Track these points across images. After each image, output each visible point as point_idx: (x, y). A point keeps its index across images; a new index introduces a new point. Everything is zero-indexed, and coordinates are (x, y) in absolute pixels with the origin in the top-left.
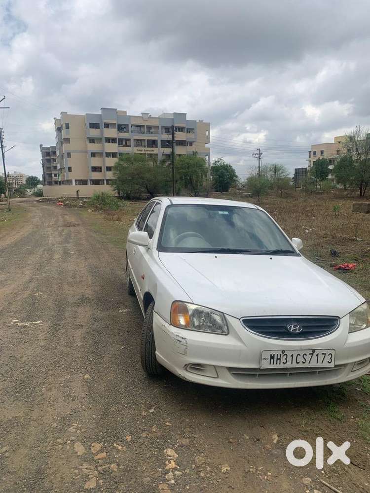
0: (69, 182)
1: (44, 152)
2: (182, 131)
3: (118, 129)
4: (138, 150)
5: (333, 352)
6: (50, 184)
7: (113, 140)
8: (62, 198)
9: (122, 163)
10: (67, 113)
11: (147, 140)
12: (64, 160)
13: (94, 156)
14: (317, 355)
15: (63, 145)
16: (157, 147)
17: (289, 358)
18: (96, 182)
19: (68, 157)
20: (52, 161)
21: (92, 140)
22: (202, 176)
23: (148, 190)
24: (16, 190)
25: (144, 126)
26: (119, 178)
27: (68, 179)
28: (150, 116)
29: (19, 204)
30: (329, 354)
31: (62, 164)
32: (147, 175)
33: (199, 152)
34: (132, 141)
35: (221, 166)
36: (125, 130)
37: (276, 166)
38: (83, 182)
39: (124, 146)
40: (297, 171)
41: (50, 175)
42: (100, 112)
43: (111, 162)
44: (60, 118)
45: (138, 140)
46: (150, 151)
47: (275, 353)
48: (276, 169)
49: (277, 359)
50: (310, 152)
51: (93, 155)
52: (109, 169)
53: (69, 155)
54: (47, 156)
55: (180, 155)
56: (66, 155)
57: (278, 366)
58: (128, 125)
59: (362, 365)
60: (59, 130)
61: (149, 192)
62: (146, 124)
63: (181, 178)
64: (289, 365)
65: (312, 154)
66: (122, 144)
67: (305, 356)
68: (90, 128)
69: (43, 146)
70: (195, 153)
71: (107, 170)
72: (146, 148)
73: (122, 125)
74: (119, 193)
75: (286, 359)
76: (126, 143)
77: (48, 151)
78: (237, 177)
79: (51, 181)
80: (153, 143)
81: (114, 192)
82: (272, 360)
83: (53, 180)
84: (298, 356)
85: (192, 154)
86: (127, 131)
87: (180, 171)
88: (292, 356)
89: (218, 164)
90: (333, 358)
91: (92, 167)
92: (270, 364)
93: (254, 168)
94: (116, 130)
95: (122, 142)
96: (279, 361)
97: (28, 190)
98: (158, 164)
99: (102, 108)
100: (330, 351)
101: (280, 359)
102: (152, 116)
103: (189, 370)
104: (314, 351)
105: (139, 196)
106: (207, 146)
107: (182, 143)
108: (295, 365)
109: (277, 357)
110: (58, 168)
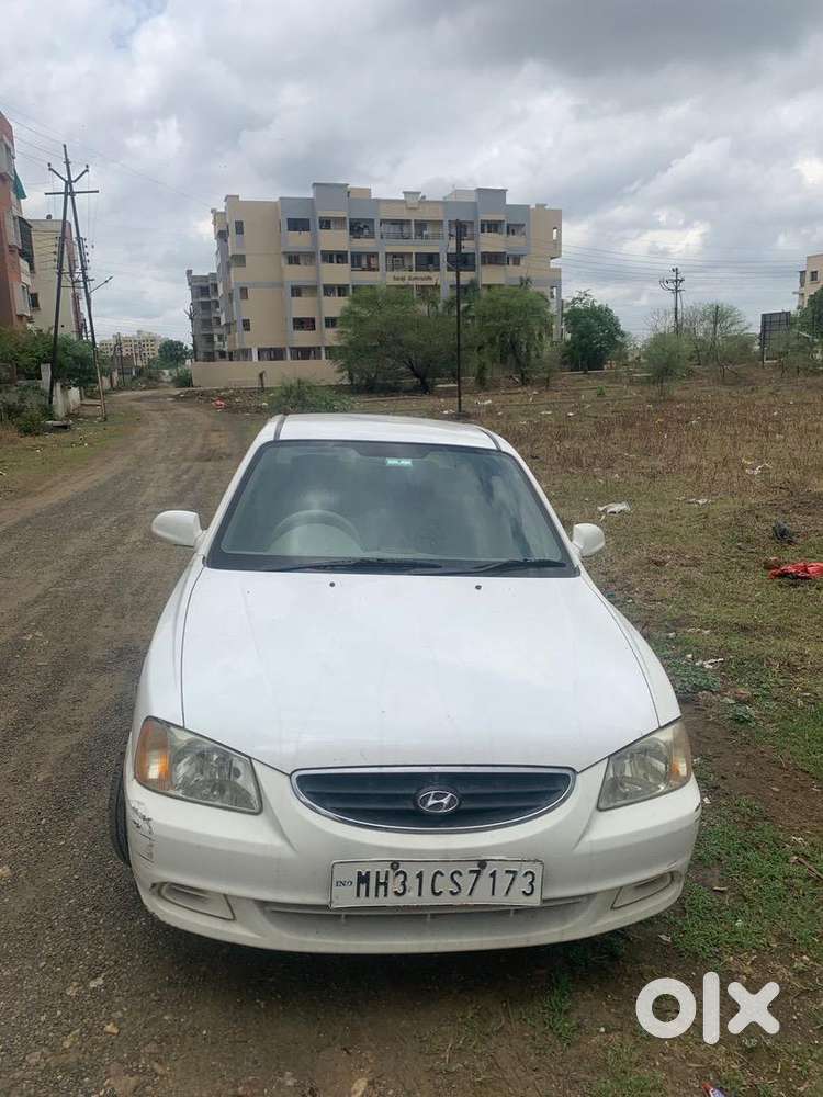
0: (246, 353)
1: (198, 287)
2: (496, 231)
3: (352, 231)
4: (395, 279)
5: (537, 869)
6: (210, 357)
7: (340, 257)
8: (226, 390)
9: (356, 310)
10: (238, 197)
11: (416, 254)
12: (234, 303)
13: (299, 295)
14: (493, 875)
15: (232, 271)
16: (438, 270)
17: (413, 883)
18: (304, 353)
19: (242, 298)
20: (213, 306)
21: (293, 259)
22: (540, 335)
23: (412, 368)
24: (140, 372)
25: (410, 221)
26: (351, 343)
27: (243, 347)
28: (424, 197)
29: (133, 403)
30: (526, 874)
31: (229, 314)
32: (411, 336)
33: (533, 278)
34: (382, 257)
35: (587, 310)
36: (366, 231)
37: (717, 307)
38: (276, 354)
39: (364, 270)
40: (767, 320)
41: (210, 338)
42: (310, 195)
43: (334, 306)
44: (223, 210)
45: (395, 255)
46: (423, 279)
47: (373, 870)
48: (718, 315)
49: (378, 884)
50: (803, 273)
51: (297, 291)
52: (330, 322)
53: (244, 292)
54: (202, 295)
55: (489, 287)
56: (237, 294)
57: (382, 901)
58: (372, 221)
59: (650, 891)
60: (222, 235)
61: (417, 376)
62: (413, 217)
63: (492, 341)
64: (411, 899)
65: (808, 275)
66: (359, 265)
67: (456, 877)
68: (289, 230)
69: (193, 274)
70: (525, 282)
71: (327, 326)
72: (414, 274)
73: (359, 221)
74: (351, 378)
75: (403, 883)
76: (369, 263)
77: (204, 284)
78: (623, 334)
79: (210, 350)
80: (428, 261)
81: (339, 376)
82: (363, 887)
83: (216, 348)
84: (438, 876)
85: (519, 283)
86: (371, 236)
87: (488, 324)
88: (420, 876)
89: (579, 305)
90: (537, 884)
91: (294, 320)
92: (358, 895)
93: (661, 314)
94: (345, 233)
95: (359, 260)
96: (382, 888)
97: (166, 372)
98: (440, 310)
99: (315, 185)
100: (527, 864)
101: (385, 884)
102: (427, 199)
103: (168, 898)
104: (483, 864)
105: (396, 383)
106: (554, 264)
107: (494, 259)
108: (428, 899)
109: (378, 879)
110: (223, 322)
